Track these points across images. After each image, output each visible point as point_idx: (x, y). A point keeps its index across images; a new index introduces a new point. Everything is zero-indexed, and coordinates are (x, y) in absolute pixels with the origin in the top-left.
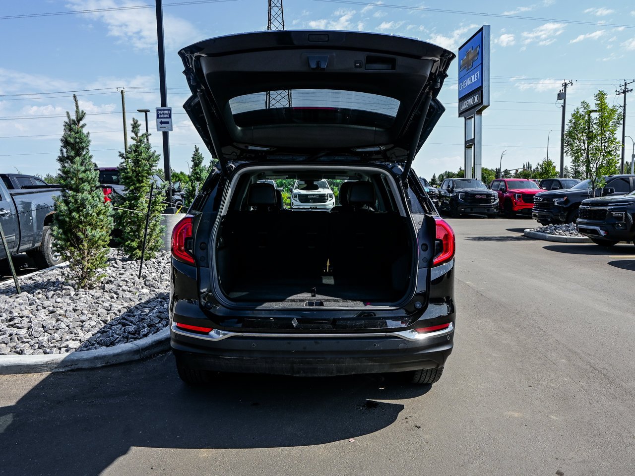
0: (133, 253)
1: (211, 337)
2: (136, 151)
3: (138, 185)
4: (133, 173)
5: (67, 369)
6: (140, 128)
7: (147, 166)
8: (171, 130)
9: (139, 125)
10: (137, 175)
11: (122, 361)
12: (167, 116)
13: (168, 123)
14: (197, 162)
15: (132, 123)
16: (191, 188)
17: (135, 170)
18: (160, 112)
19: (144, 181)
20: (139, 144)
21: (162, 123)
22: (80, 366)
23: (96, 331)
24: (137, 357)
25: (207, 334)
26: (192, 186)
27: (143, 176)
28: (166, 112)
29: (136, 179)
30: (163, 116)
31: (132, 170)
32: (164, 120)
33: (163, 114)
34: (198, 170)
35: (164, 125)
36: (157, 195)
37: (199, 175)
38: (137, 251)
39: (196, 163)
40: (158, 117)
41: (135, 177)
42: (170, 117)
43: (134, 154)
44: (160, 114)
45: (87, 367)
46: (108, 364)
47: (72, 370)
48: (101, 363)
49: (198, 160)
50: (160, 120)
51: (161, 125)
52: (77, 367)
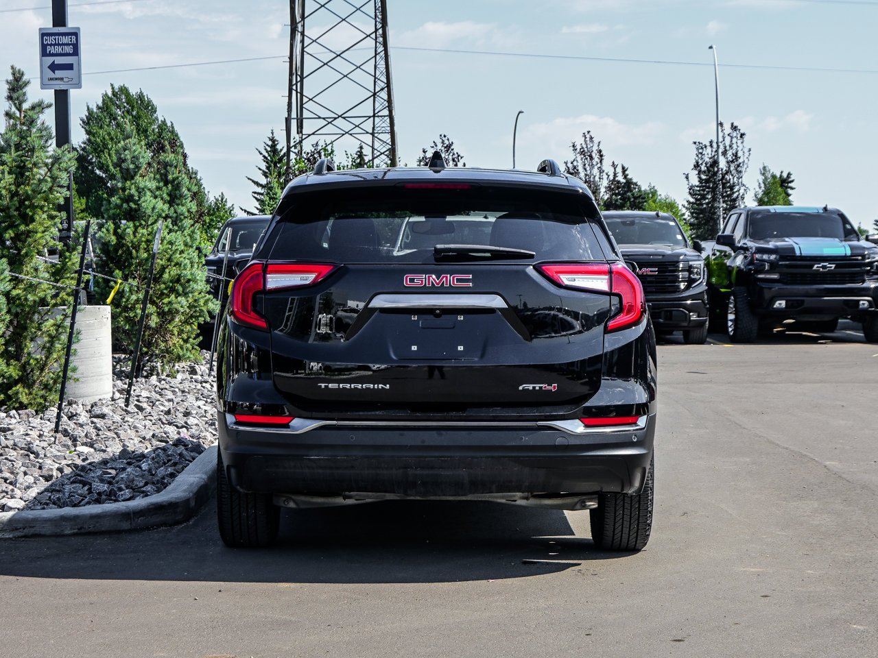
0: (10, 392)
1: (295, 429)
2: (18, 147)
3: (22, 228)
4: (12, 198)
5: (17, 534)
6: (28, 89)
7: (46, 181)
8: (78, 85)
9: (27, 83)
10: (22, 202)
11: (103, 529)
12: (69, 49)
13: (69, 67)
14: (132, 166)
15: (11, 78)
16: (113, 239)
17: (17, 192)
18: (51, 40)
19: (37, 217)
20: (25, 128)
21: (53, 67)
22: (37, 530)
23: (43, 489)
24: (125, 525)
25: (287, 426)
26: (115, 233)
27: (33, 207)
28: (65, 40)
29: (16, 213)
30: (59, 50)
31: (10, 191)
32: (59, 60)
33: (59, 45)
34: (133, 191)
35: (59, 74)
36: (67, 254)
37: (136, 202)
38: (19, 387)
39: (128, 169)
40: (44, 53)
41: (17, 209)
42: (76, 52)
43: (14, 155)
44: (51, 45)
45: (49, 532)
46: (83, 531)
47: (25, 536)
48: (71, 529)
49: (133, 163)
50: (49, 60)
51: (51, 75)
52: (32, 531)
